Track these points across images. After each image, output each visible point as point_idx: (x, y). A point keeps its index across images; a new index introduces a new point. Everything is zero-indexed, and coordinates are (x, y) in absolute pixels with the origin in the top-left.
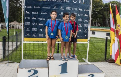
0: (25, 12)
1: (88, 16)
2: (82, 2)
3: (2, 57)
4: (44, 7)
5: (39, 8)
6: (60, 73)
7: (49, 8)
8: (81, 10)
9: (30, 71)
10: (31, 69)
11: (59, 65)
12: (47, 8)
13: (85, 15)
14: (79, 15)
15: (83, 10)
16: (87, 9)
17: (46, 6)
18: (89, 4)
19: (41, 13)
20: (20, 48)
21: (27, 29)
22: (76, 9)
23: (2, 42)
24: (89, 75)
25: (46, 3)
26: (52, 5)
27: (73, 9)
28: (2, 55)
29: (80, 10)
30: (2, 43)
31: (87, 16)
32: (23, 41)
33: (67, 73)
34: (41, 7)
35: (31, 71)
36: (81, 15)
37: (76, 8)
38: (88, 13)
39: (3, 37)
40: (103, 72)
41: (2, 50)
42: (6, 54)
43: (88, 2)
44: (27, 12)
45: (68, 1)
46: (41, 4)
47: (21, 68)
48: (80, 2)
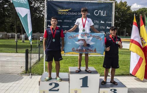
0: (47, 26)
2: (104, 14)
3: (25, 70)
4: (65, 21)
5: (61, 22)
6: (81, 87)
7: (71, 21)
8: (103, 22)
9: (51, 84)
10: (52, 82)
11: (80, 79)
12: (68, 21)
13: (108, 28)
14: (101, 27)
15: (105, 22)
18: (111, 16)
19: (63, 26)
20: (42, 60)
22: (97, 22)
23: (25, 54)
24: (111, 90)
25: (67, 17)
26: (74, 18)
27: (95, 22)
28: (25, 68)
29: (102, 22)
30: (25, 56)
33: (88, 87)
34: (63, 20)
35: (53, 84)
36: (103, 28)
37: (97, 20)
38: (110, 25)
39: (26, 50)
40: (126, 87)
41: (25, 63)
42: (29, 67)
43: (110, 14)
44: (49, 26)
45: (89, 14)
46: (62, 17)
47: (43, 81)
48: (102, 14)
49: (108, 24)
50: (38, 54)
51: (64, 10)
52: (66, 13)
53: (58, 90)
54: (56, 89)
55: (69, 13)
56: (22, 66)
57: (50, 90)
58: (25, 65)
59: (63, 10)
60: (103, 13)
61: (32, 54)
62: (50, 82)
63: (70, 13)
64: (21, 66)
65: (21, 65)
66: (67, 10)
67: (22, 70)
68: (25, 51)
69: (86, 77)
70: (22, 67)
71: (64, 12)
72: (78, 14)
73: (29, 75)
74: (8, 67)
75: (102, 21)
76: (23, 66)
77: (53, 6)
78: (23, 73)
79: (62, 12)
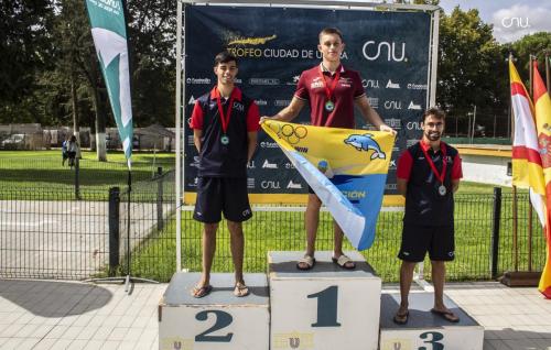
0: (188, 99)
1: (424, 106)
2: (398, 56)
3: (107, 262)
4: (254, 81)
6: (313, 325)
7: (274, 82)
8: (397, 86)
9: (202, 316)
10: (207, 309)
11: (309, 296)
12: (266, 81)
13: (412, 106)
14: (388, 105)
15: (403, 85)
16: (417, 84)
17: (261, 77)
18: (425, 63)
20: (169, 227)
21: (193, 161)
22: (374, 84)
23: (107, 204)
24: (423, 336)
26: (286, 72)
27: (365, 83)
28: (107, 255)
29: (390, 85)
30: (107, 212)
31: (418, 107)
32: (182, 204)
33: (339, 325)
34: (245, 80)
35: (209, 314)
36: (397, 106)
37: (374, 78)
38: (421, 97)
39: (111, 190)
40: (476, 324)
41: (107, 237)
42: (122, 251)
43: (421, 54)
44: (192, 101)
45: (344, 56)
47: (171, 305)
48: (391, 55)
49: (413, 91)
50: (155, 205)
51: (249, 41)
52: (258, 53)
53: (228, 338)
54: (223, 332)
55: (268, 53)
56: (97, 248)
57: (200, 338)
58: (107, 245)
59: (244, 42)
60: (393, 52)
61: (132, 204)
62: (201, 310)
63: (273, 51)
64: (93, 250)
65: (92, 244)
66: (262, 41)
67: (97, 265)
68: (107, 195)
69: (332, 291)
70: (95, 253)
71: (249, 46)
72: (300, 54)
73: (123, 283)
74: (46, 253)
75: (390, 82)
76: (102, 250)
77: (208, 23)
78: (100, 276)
79: (242, 46)
